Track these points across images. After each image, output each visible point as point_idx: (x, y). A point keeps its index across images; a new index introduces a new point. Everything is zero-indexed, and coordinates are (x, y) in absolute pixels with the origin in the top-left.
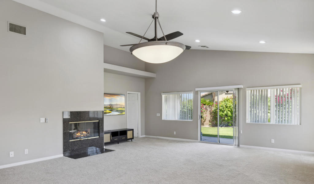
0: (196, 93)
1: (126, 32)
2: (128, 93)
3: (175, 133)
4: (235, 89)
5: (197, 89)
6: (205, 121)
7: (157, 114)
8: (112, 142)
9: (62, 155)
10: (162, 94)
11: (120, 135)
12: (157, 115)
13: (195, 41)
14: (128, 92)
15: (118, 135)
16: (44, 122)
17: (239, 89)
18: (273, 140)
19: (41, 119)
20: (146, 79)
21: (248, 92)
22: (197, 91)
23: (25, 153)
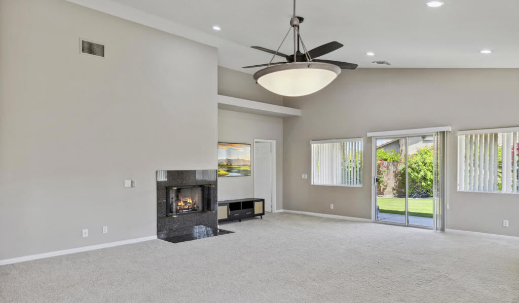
0: (369, 140)
1: (252, 47)
2: (256, 142)
3: (332, 206)
4: (437, 132)
5: (369, 135)
6: (385, 189)
7: (303, 175)
8: (230, 220)
9: (155, 237)
10: (311, 142)
11: (243, 209)
12: (303, 177)
13: (366, 54)
14: (255, 140)
15: (240, 209)
16: (130, 186)
17: (443, 132)
18: (507, 221)
19: (125, 181)
20: (286, 119)
21: (462, 139)
22: (371, 138)
23: (104, 232)
